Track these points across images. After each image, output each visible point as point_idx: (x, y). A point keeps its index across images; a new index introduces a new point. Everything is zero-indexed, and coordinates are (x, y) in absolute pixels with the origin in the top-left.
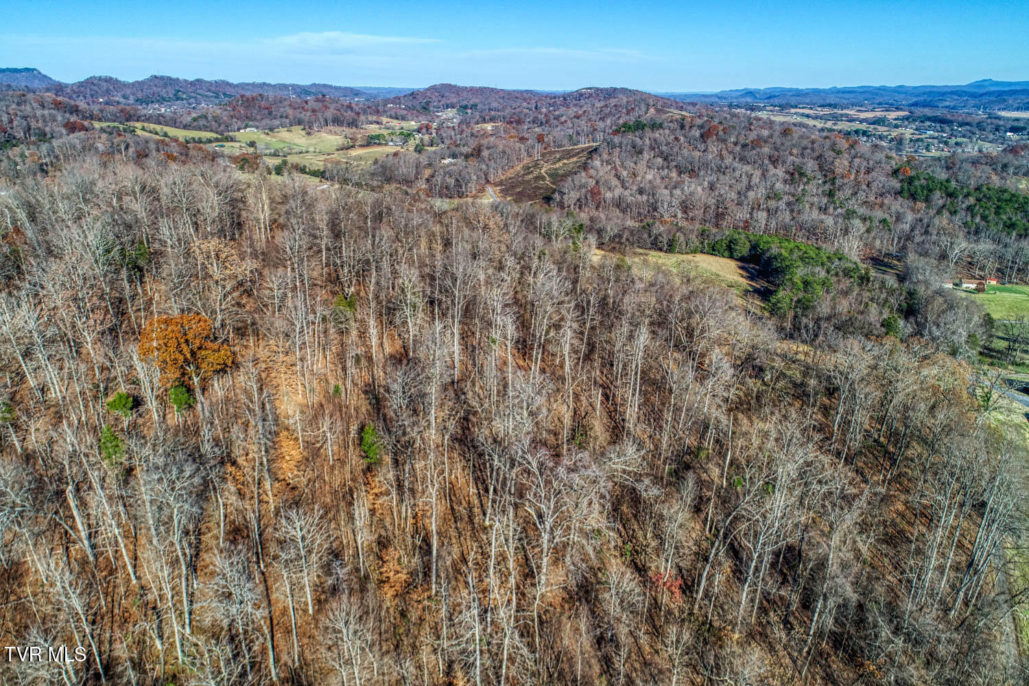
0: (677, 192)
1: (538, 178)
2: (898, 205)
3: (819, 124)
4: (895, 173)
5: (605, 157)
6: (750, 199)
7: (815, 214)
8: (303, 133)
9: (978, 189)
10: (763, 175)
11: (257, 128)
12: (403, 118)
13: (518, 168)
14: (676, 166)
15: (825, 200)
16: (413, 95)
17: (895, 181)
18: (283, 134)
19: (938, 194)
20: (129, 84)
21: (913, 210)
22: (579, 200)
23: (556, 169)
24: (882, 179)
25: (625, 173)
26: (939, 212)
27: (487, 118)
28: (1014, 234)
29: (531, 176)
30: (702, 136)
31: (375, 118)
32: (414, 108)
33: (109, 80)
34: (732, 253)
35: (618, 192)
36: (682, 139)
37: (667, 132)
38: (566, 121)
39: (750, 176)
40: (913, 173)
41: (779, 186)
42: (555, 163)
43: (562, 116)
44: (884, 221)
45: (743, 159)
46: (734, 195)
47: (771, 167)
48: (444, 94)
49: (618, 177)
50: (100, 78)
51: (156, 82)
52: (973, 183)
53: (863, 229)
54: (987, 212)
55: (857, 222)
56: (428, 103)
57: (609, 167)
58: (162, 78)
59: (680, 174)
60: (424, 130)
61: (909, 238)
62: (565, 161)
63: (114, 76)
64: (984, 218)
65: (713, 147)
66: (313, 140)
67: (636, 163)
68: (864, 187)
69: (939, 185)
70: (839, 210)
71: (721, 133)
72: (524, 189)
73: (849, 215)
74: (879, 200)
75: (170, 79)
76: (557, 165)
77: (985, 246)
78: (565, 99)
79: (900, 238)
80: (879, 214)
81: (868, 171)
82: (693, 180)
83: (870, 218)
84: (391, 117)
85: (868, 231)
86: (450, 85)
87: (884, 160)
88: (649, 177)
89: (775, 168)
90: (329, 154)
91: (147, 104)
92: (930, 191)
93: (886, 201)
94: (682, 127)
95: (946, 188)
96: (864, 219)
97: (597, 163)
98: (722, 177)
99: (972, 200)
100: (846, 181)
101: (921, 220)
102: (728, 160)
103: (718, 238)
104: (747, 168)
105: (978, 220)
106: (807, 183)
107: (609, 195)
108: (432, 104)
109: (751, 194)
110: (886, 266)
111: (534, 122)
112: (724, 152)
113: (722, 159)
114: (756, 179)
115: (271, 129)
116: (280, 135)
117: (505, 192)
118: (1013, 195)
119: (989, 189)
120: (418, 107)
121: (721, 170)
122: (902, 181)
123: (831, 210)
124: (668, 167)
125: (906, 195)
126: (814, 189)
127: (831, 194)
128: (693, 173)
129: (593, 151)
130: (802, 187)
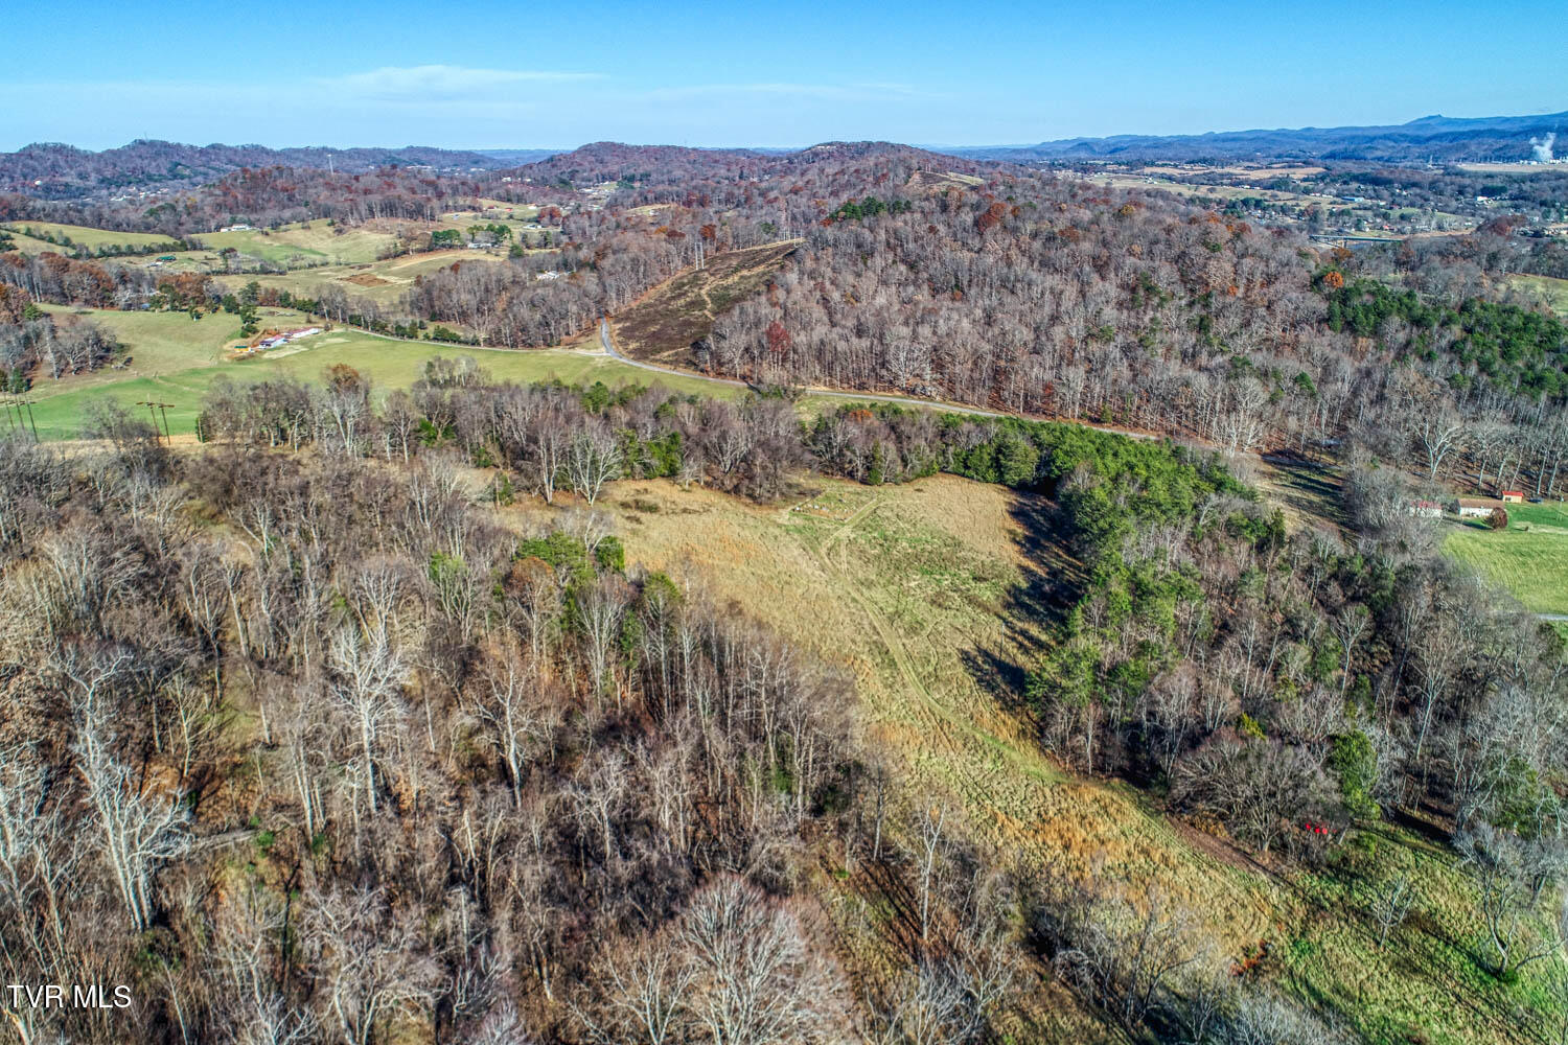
0: (925, 331)
1: (693, 305)
2: (1326, 343)
3: (1187, 191)
4: (1316, 282)
5: (809, 264)
6: (1057, 341)
7: (1175, 368)
8: (330, 230)
9: (1464, 308)
10: (1082, 294)
11: (251, 224)
12: (520, 200)
13: (664, 287)
14: (930, 280)
15: (1192, 339)
16: (553, 160)
17: (1317, 297)
18: (295, 233)
19: (1395, 320)
20: (93, 154)
21: (1352, 352)
22: (747, 350)
23: (726, 288)
24: (1294, 295)
25: (836, 296)
26: (1400, 357)
27: (650, 196)
28: (1543, 397)
29: (682, 302)
30: (976, 223)
31: (469, 201)
32: (545, 182)
33: (59, 149)
34: (1002, 474)
35: (821, 331)
36: (942, 229)
37: (918, 216)
38: (776, 199)
39: (1058, 296)
40: (1349, 283)
41: (1109, 313)
42: (726, 276)
43: (772, 189)
44: (1300, 379)
45: (1046, 264)
46: (1027, 335)
47: (1095, 277)
48: (602, 157)
49: (825, 301)
50: (45, 148)
51: (143, 150)
52: (1454, 298)
53: (1264, 396)
54: (1488, 355)
55: (1252, 384)
56: (573, 175)
57: (812, 283)
58: (152, 144)
59: (935, 292)
60: (546, 220)
61: (1350, 412)
62: (745, 273)
63: (69, 143)
64: (1484, 367)
65: (996, 243)
66: (344, 242)
67: (858, 275)
68: (1262, 311)
69: (1396, 305)
70: (1219, 359)
71: (1010, 217)
72: (664, 326)
73: (1236, 369)
74: (1290, 336)
75: (165, 145)
76: (730, 281)
77: (1493, 426)
78: (791, 162)
79: (1332, 410)
80: (1290, 364)
81: (1270, 280)
82: (958, 304)
83: (1275, 373)
84: (500, 198)
85: (1273, 401)
86: (613, 144)
87: (1295, 259)
88: (881, 300)
89: (1103, 278)
90: (361, 267)
91: (119, 187)
92: (1381, 315)
93: (1303, 338)
94: (944, 208)
95: (1410, 309)
96: (1264, 375)
97: (792, 277)
98: (1008, 299)
99: (1455, 332)
100: (1229, 299)
101: (1369, 373)
102: (1021, 265)
103: (975, 441)
104: (1053, 281)
105: (1473, 370)
106: (1160, 305)
107: (801, 339)
108: (579, 175)
109: (1058, 332)
110: (1309, 468)
111: (727, 201)
112: (1014, 252)
113: (1009, 265)
114: (1067, 304)
115: (275, 226)
116: (288, 235)
117: (627, 334)
118: (1528, 319)
119: (1483, 307)
120: (554, 181)
121: (1008, 286)
122: (1328, 298)
123: (1203, 359)
124: (914, 283)
125: (1339, 324)
126: (1172, 317)
127: (1202, 326)
128: (958, 290)
129: (792, 254)
130: (1151, 314)
